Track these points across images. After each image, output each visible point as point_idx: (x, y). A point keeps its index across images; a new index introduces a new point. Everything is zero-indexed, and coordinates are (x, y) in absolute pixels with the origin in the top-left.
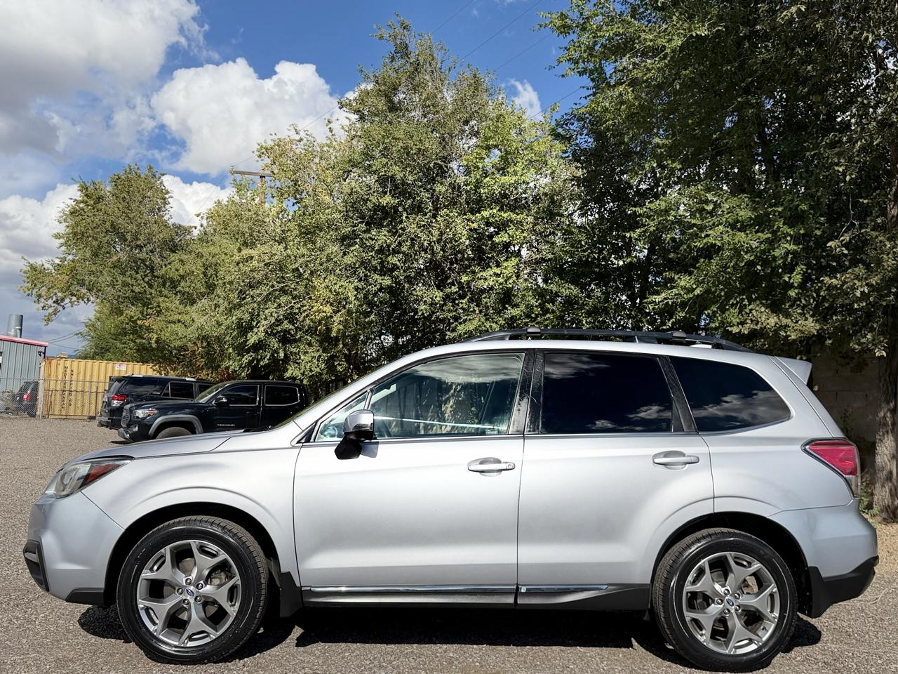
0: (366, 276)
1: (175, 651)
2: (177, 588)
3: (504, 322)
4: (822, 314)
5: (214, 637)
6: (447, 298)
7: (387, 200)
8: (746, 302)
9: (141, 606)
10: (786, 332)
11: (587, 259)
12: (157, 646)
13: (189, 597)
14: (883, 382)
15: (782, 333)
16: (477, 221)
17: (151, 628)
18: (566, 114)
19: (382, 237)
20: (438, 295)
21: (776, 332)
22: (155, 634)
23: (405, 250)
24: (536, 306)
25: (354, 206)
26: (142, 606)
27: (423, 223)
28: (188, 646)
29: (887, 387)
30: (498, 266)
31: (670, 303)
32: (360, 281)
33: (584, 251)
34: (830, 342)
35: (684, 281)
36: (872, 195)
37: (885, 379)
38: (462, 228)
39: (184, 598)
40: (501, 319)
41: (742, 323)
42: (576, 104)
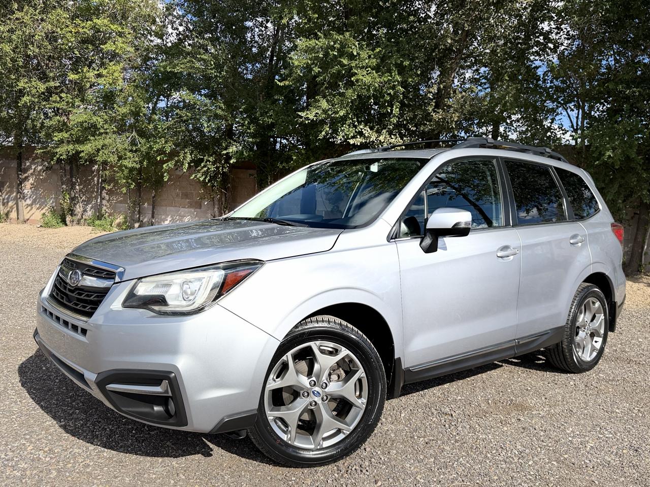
1: (313, 455)
2: (302, 392)
5: (348, 433)
9: (270, 418)
12: (295, 454)
13: (316, 399)
17: (284, 437)
22: (290, 442)
26: (272, 418)
28: (324, 446)
39: (311, 400)
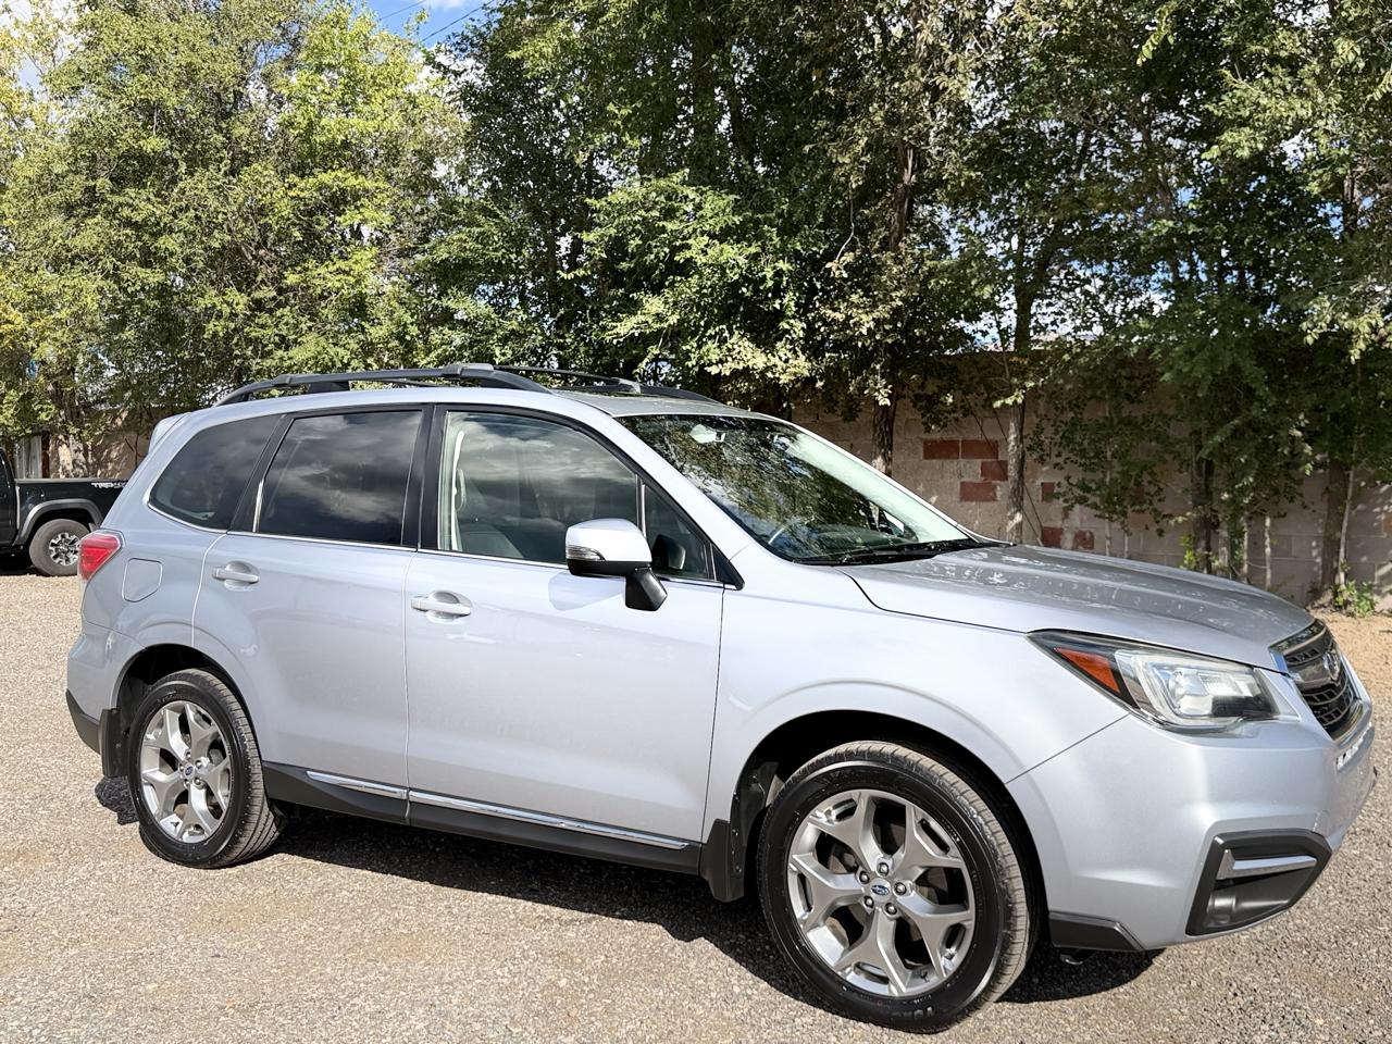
0: (116, 268)
3: (356, 346)
4: (813, 348)
6: (258, 305)
7: (154, 143)
8: (726, 334)
10: (774, 374)
11: (500, 262)
14: (878, 431)
15: (770, 375)
16: (307, 188)
18: (453, 34)
19: (142, 203)
20: (240, 301)
21: (763, 373)
23: (186, 224)
24: (412, 324)
25: (88, 147)
27: (218, 183)
29: (883, 439)
30: (342, 257)
31: (636, 335)
32: (106, 277)
33: (496, 250)
34: (822, 384)
35: (654, 304)
36: (876, 204)
37: (881, 429)
38: (283, 195)
40: (351, 341)
41: (721, 362)
42: (473, 20)
